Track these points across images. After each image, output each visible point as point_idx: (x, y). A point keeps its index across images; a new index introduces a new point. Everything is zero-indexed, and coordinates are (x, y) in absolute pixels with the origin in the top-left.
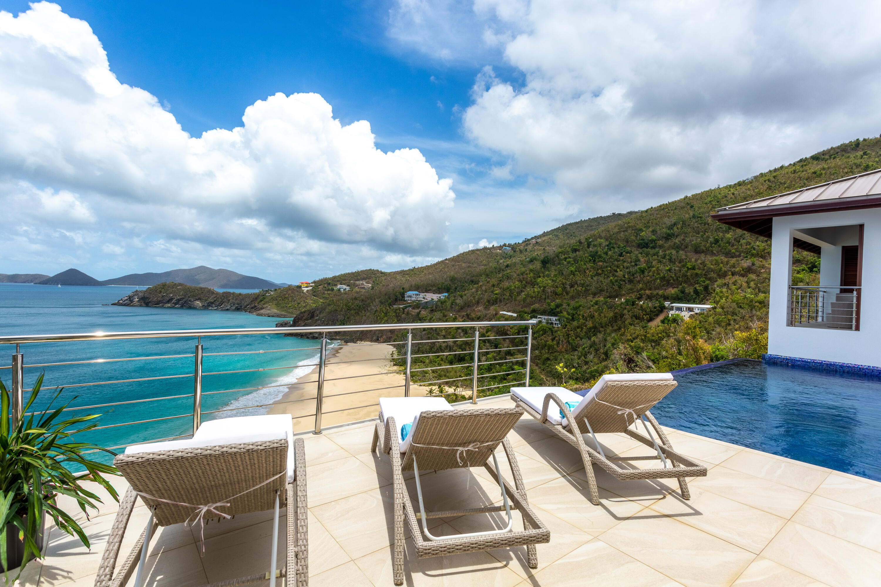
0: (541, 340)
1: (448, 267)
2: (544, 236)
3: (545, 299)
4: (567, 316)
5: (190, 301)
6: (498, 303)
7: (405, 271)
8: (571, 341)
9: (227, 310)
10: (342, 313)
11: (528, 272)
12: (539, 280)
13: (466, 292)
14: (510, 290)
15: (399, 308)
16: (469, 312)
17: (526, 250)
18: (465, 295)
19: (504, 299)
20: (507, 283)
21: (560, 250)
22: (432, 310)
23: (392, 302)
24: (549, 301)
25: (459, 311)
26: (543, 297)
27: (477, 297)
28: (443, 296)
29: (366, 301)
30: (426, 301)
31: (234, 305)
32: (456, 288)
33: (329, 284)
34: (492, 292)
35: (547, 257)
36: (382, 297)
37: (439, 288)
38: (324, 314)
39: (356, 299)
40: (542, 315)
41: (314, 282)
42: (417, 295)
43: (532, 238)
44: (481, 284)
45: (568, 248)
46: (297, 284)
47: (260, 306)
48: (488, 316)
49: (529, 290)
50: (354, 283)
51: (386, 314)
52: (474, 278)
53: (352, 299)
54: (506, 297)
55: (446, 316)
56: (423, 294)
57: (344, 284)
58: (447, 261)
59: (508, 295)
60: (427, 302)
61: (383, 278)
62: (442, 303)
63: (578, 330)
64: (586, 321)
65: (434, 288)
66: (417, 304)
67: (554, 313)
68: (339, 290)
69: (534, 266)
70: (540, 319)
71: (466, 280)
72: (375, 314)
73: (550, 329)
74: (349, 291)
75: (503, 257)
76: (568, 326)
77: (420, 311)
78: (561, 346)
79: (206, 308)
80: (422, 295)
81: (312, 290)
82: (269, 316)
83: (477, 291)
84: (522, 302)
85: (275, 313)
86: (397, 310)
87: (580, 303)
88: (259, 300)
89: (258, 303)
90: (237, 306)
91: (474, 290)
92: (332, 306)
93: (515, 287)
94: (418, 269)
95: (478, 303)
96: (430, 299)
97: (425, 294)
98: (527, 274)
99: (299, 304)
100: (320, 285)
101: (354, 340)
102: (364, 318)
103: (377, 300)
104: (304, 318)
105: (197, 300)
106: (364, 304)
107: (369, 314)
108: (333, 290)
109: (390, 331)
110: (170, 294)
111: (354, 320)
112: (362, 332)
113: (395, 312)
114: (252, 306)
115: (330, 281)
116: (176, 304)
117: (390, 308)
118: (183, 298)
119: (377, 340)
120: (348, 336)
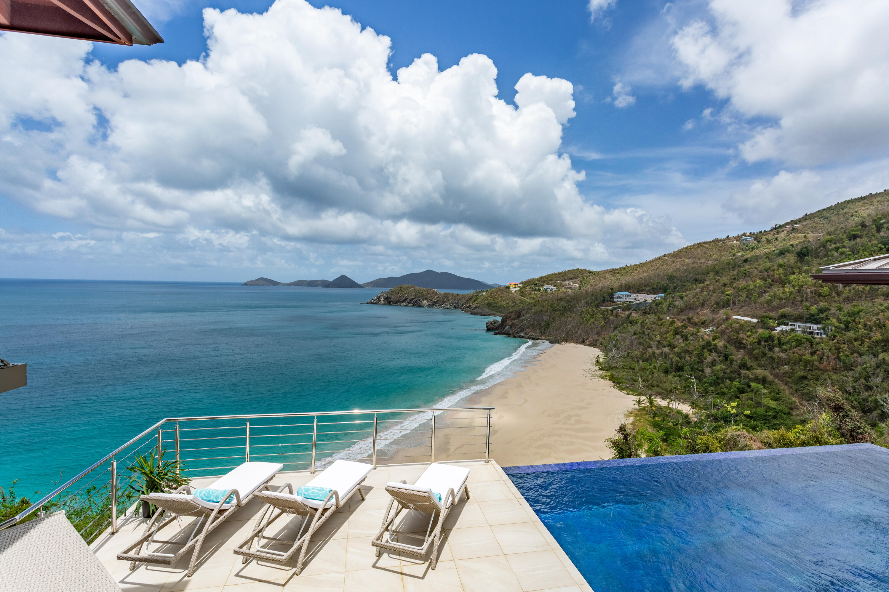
0: (794, 353)
1: (667, 264)
2: (806, 219)
3: (802, 301)
4: (837, 324)
5: (419, 300)
6: (731, 305)
7: (616, 270)
8: (842, 358)
9: (448, 308)
10: (547, 313)
11: (775, 267)
12: (792, 277)
13: (687, 293)
14: (748, 291)
15: (607, 310)
16: (690, 315)
17: (776, 239)
18: (687, 296)
19: (739, 300)
20: (744, 282)
21: (828, 238)
22: (645, 313)
23: (599, 303)
24: (808, 304)
25: (678, 314)
26: (799, 298)
27: (701, 298)
28: (658, 297)
29: (571, 302)
30: (638, 302)
31: (453, 304)
32: (675, 288)
33: (536, 284)
34: (723, 292)
35: (806, 247)
36: (588, 298)
37: (653, 288)
38: (530, 315)
39: (561, 299)
40: (796, 321)
41: (522, 283)
42: (628, 296)
43: (787, 224)
44: (707, 283)
45: (841, 235)
46: (507, 285)
47: (474, 306)
48: (716, 321)
49: (776, 290)
50: (561, 284)
51: (592, 315)
52: (699, 277)
53: (557, 300)
54: (742, 299)
55: (662, 320)
56: (635, 295)
57: (551, 284)
58: (666, 258)
59: (745, 296)
60: (639, 304)
61: (591, 278)
62: (657, 304)
63: (856, 343)
64: (871, 331)
65: (648, 289)
66: (628, 305)
67: (815, 320)
68: (546, 290)
69: (786, 260)
70: (793, 327)
71: (688, 278)
72: (580, 315)
73: (807, 340)
74: (555, 291)
75: (742, 249)
76: (838, 338)
77: (631, 314)
78: (825, 363)
79: (431, 306)
80: (633, 296)
81: (520, 290)
82: (481, 315)
83: (702, 291)
84: (766, 305)
85: (487, 313)
86: (604, 311)
87: (860, 308)
88: (473, 300)
89: (472, 303)
90: (455, 305)
91: (698, 290)
93: (756, 286)
94: (630, 267)
95: (703, 305)
96: (642, 300)
97: (638, 294)
98: (774, 270)
99: (507, 303)
100: (527, 286)
101: (559, 341)
102: (570, 319)
103: (583, 301)
104: (511, 318)
105: (424, 299)
106: (570, 305)
107: (574, 315)
108: (539, 290)
109: (597, 334)
110: (405, 294)
111: (559, 321)
112: (567, 333)
113: (603, 314)
114: (468, 305)
115: (537, 282)
116: (409, 303)
117: (597, 309)
118: (414, 298)
119: (583, 342)
120: (553, 336)
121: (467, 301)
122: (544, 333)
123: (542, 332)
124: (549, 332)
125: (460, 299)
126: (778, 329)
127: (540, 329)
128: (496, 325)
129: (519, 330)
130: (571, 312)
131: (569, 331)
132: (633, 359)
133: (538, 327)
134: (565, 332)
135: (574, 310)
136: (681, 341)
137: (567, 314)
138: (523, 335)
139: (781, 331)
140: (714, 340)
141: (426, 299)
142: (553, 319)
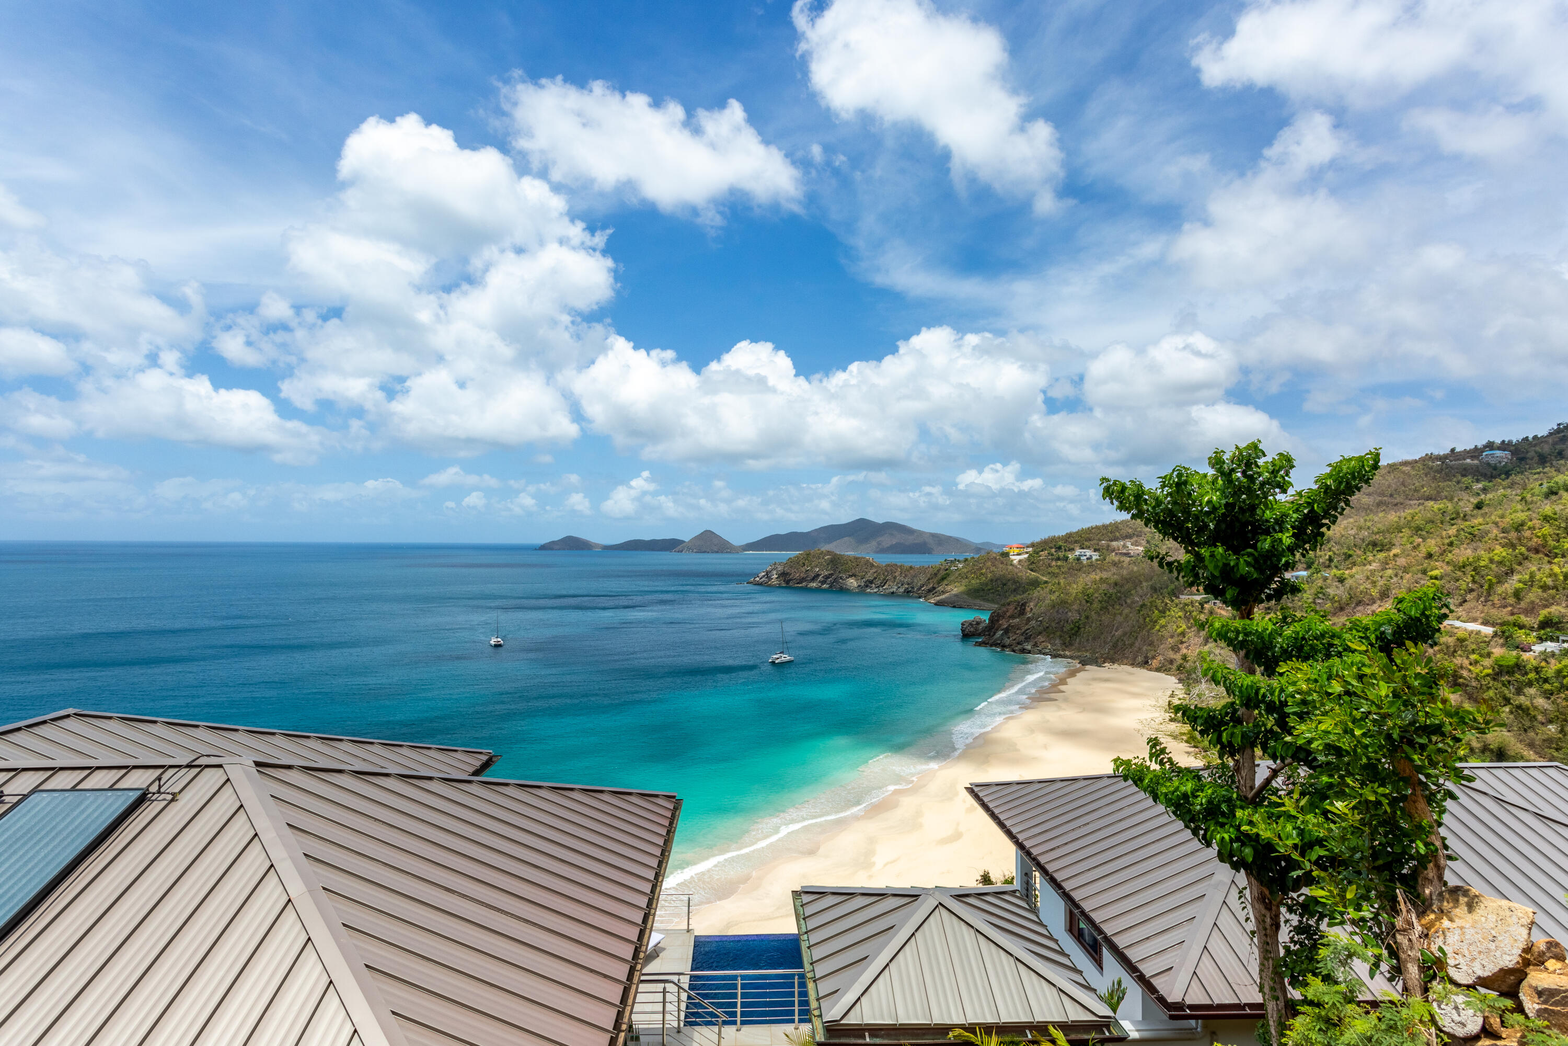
5: (841, 579)
9: (893, 594)
11: (1536, 523)
13: (1354, 570)
14: (1477, 570)
15: (1193, 602)
18: (1352, 577)
19: (1458, 588)
20: (1469, 552)
23: (1178, 587)
27: (1381, 583)
29: (1122, 586)
31: (902, 585)
33: (1060, 548)
34: (1424, 572)
36: (1157, 576)
38: (1045, 608)
39: (1104, 578)
41: (1032, 545)
44: (1395, 551)
46: (1004, 549)
47: (941, 589)
49: (1536, 569)
50: (1106, 548)
51: (1164, 612)
52: (1379, 537)
53: (1097, 579)
54: (1463, 586)
57: (1088, 548)
59: (1471, 579)
68: (1078, 559)
70: (1565, 646)
71: (1359, 541)
72: (1140, 610)
74: (1096, 562)
75: (1484, 475)
79: (863, 590)
81: (1028, 559)
82: (953, 608)
83: (1384, 569)
84: (1511, 600)
85: (964, 604)
86: (1187, 604)
88: (939, 578)
89: (939, 583)
90: (907, 586)
91: (1375, 566)
92: (1057, 594)
93: (1491, 561)
98: (1532, 528)
99: (1004, 585)
100: (1042, 551)
101: (1099, 661)
102: (1120, 619)
103: (1145, 584)
104: (1008, 614)
105: (851, 576)
106: (1120, 592)
107: (1128, 610)
108: (1066, 559)
109: (1171, 649)
110: (817, 566)
111: (1098, 623)
112: (1115, 646)
113: (1182, 609)
114: (930, 587)
115: (1060, 543)
116: (821, 583)
117: (1173, 600)
118: (832, 575)
119: (1145, 664)
120: (1087, 651)
121: (929, 579)
122: (1071, 644)
123: (1067, 641)
124: (1080, 644)
125: (915, 576)
126: (1538, 648)
127: (1061, 636)
128: (981, 627)
129: (1022, 638)
130: (1121, 606)
131: (1118, 641)
133: (1058, 633)
134: (1111, 644)
135: (1129, 601)
137: (1113, 608)
138: (1029, 647)
139: (1542, 653)
141: (854, 576)
142: (1088, 617)
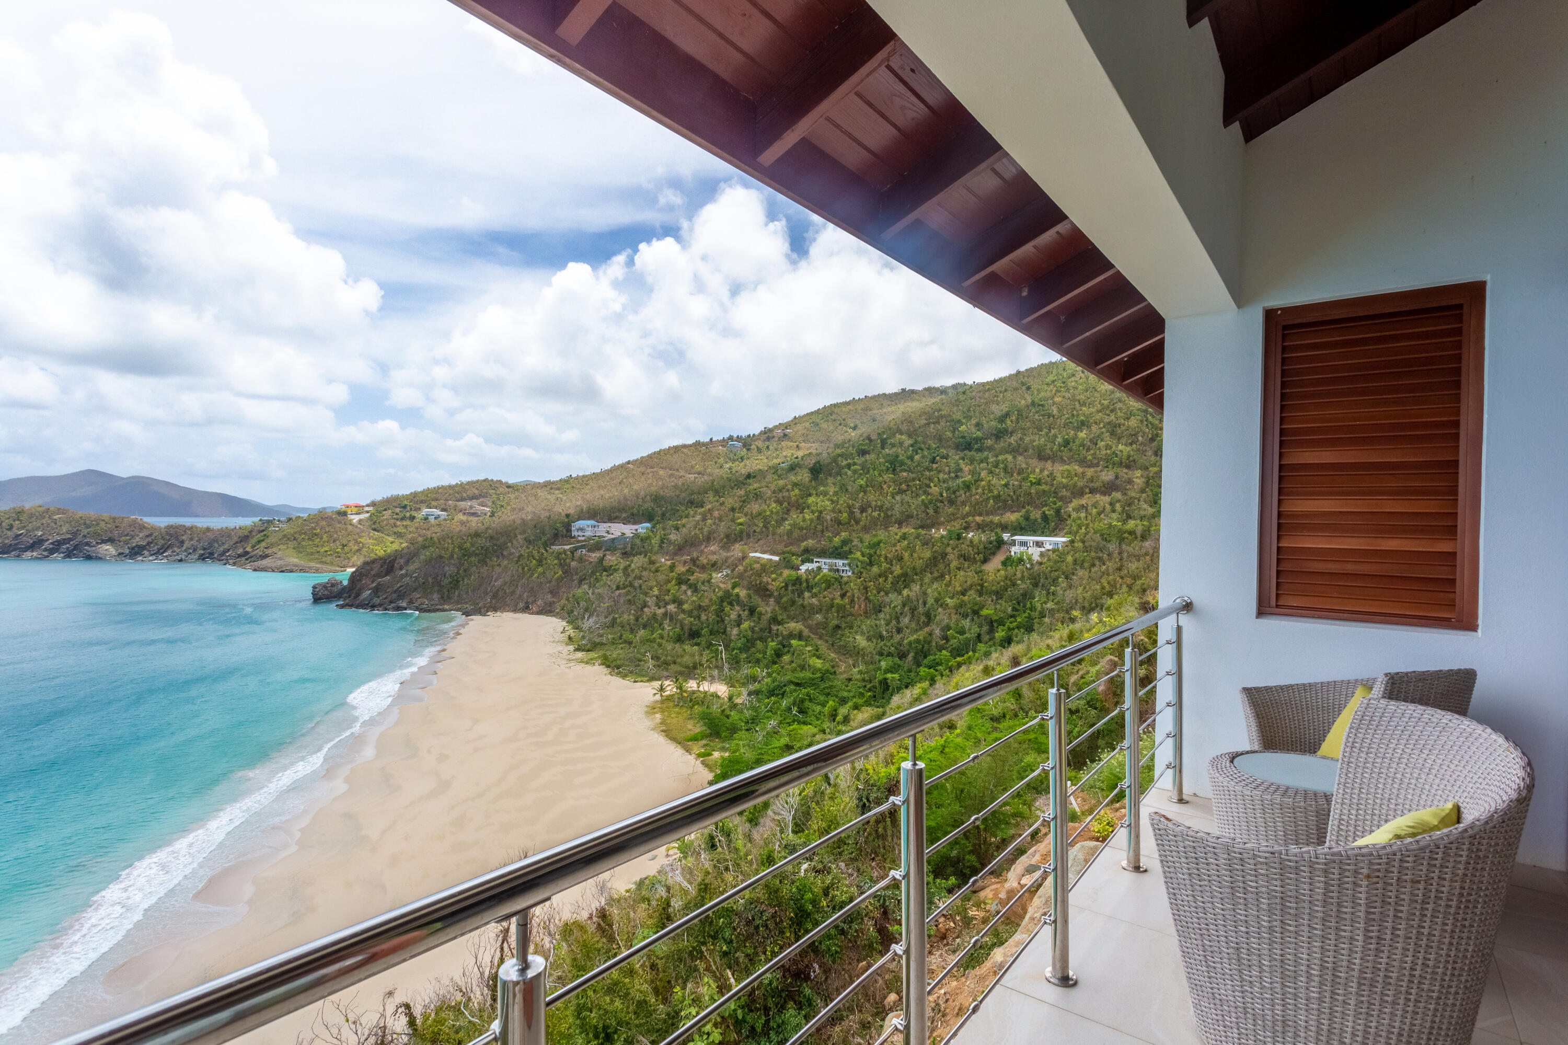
0: (825, 597)
1: (635, 475)
3: (822, 531)
4: (861, 558)
5: (87, 542)
6: (745, 538)
8: (871, 598)
9: (181, 560)
10: (452, 561)
11: (790, 487)
12: (811, 500)
13: (684, 520)
14: (765, 518)
15: (565, 552)
16: (695, 555)
18: (684, 526)
19: (755, 531)
20: (757, 506)
21: (839, 451)
22: (627, 553)
23: (548, 539)
24: (830, 534)
25: (675, 554)
26: (820, 527)
27: (706, 529)
28: (643, 528)
29: (493, 540)
30: (613, 536)
31: (195, 550)
32: (664, 514)
33: (404, 507)
34: (733, 520)
35: (819, 462)
36: (529, 530)
37: (633, 514)
38: (416, 565)
39: (477, 534)
40: (820, 557)
41: (372, 504)
42: (595, 526)
44: (708, 506)
45: (850, 449)
46: (338, 507)
47: (259, 552)
48: (730, 561)
49: (795, 516)
50: (455, 506)
51: (537, 561)
52: (694, 497)
54: (758, 530)
55: (654, 563)
56: (605, 525)
57: (435, 508)
58: (630, 465)
59: (761, 525)
60: (614, 539)
61: (512, 496)
62: (641, 539)
63: (881, 580)
64: (892, 565)
65: (624, 515)
66: (597, 542)
67: (839, 554)
68: (426, 519)
69: (799, 478)
70: (817, 564)
71: (681, 499)
72: (514, 561)
73: (836, 579)
74: (445, 519)
75: (729, 459)
76: (864, 575)
77: (604, 556)
78: (857, 606)
79: (127, 556)
80: (603, 526)
81: (370, 519)
82: (282, 572)
83: (704, 519)
84: (785, 537)
86: (560, 553)
87: (880, 538)
88: (253, 541)
89: (253, 546)
90: (202, 552)
91: (698, 518)
93: (772, 512)
94: (576, 478)
95: (708, 539)
96: (617, 534)
97: (609, 524)
98: (788, 491)
99: (344, 546)
100: (385, 510)
101: (483, 610)
102: (498, 570)
103: (515, 538)
104: (373, 573)
105: (103, 542)
106: (495, 546)
107: (506, 562)
108: (413, 519)
109: (551, 592)
110: (38, 529)
111: (474, 575)
112: (496, 595)
113: (558, 557)
114: (240, 551)
115: (404, 503)
116: (52, 551)
117: (547, 551)
118: (70, 540)
119: (530, 608)
120: (466, 603)
122: (449, 598)
123: (447, 595)
124: (459, 596)
125: (214, 540)
126: (803, 568)
127: (439, 591)
128: (336, 589)
129: (395, 595)
130: (498, 557)
131: (498, 590)
132: (622, 627)
133: (436, 588)
134: (492, 593)
135: (505, 553)
136: (689, 593)
137: (491, 560)
138: (404, 604)
139: (807, 570)
140: (733, 588)
141: (111, 540)
142: (465, 571)
